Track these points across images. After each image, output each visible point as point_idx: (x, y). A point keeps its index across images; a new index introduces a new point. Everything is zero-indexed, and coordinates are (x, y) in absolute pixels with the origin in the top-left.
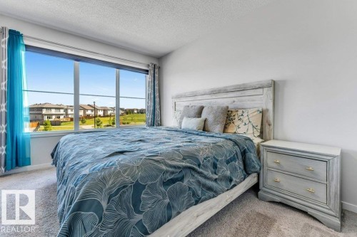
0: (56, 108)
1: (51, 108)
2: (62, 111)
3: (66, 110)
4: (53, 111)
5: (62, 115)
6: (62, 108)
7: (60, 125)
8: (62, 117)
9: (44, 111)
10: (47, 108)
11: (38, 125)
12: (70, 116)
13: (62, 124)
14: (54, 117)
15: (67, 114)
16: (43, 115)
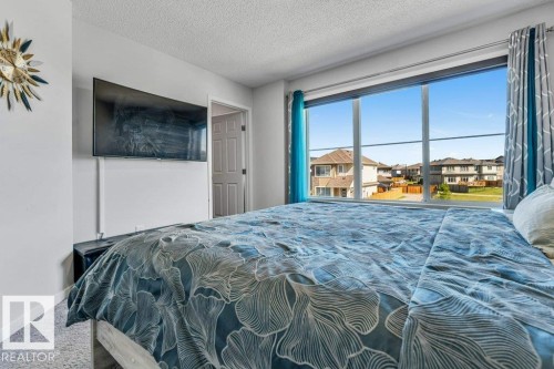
0: (461, 165)
1: (453, 166)
2: (472, 170)
3: (479, 168)
4: (457, 170)
5: (472, 175)
6: (471, 165)
7: (466, 192)
8: (471, 180)
9: (444, 171)
10: (448, 166)
11: (436, 190)
12: (486, 178)
13: (470, 190)
14: (458, 179)
15: (481, 175)
16: (443, 176)
